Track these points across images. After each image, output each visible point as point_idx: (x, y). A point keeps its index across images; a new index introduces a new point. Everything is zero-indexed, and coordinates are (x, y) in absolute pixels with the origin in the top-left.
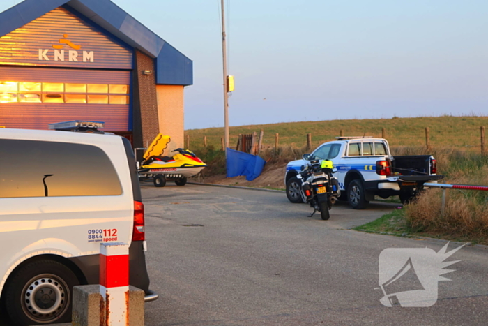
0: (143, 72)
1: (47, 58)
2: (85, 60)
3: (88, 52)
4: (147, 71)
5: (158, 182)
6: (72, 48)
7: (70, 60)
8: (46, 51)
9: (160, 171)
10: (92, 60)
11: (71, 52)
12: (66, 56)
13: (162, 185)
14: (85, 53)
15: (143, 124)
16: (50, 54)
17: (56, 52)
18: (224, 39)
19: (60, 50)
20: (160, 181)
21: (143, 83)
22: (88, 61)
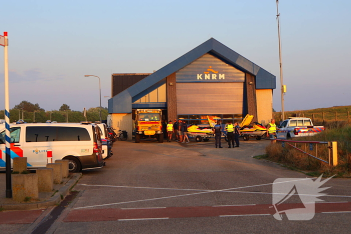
0: (249, 83)
1: (201, 79)
2: (220, 78)
3: (222, 74)
4: (251, 83)
5: (245, 138)
6: (214, 73)
7: (213, 79)
8: (201, 75)
9: (247, 133)
10: (224, 78)
11: (213, 75)
12: (211, 77)
13: (247, 140)
14: (220, 75)
15: (249, 109)
16: (203, 77)
17: (206, 75)
18: (281, 67)
19: (207, 74)
20: (246, 138)
21: (249, 89)
22: (222, 79)
